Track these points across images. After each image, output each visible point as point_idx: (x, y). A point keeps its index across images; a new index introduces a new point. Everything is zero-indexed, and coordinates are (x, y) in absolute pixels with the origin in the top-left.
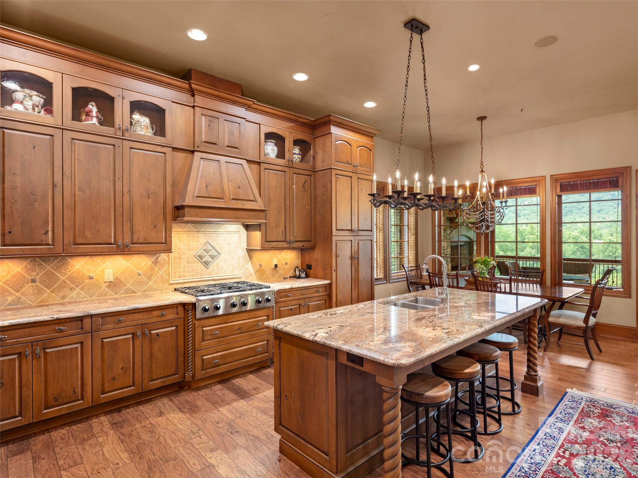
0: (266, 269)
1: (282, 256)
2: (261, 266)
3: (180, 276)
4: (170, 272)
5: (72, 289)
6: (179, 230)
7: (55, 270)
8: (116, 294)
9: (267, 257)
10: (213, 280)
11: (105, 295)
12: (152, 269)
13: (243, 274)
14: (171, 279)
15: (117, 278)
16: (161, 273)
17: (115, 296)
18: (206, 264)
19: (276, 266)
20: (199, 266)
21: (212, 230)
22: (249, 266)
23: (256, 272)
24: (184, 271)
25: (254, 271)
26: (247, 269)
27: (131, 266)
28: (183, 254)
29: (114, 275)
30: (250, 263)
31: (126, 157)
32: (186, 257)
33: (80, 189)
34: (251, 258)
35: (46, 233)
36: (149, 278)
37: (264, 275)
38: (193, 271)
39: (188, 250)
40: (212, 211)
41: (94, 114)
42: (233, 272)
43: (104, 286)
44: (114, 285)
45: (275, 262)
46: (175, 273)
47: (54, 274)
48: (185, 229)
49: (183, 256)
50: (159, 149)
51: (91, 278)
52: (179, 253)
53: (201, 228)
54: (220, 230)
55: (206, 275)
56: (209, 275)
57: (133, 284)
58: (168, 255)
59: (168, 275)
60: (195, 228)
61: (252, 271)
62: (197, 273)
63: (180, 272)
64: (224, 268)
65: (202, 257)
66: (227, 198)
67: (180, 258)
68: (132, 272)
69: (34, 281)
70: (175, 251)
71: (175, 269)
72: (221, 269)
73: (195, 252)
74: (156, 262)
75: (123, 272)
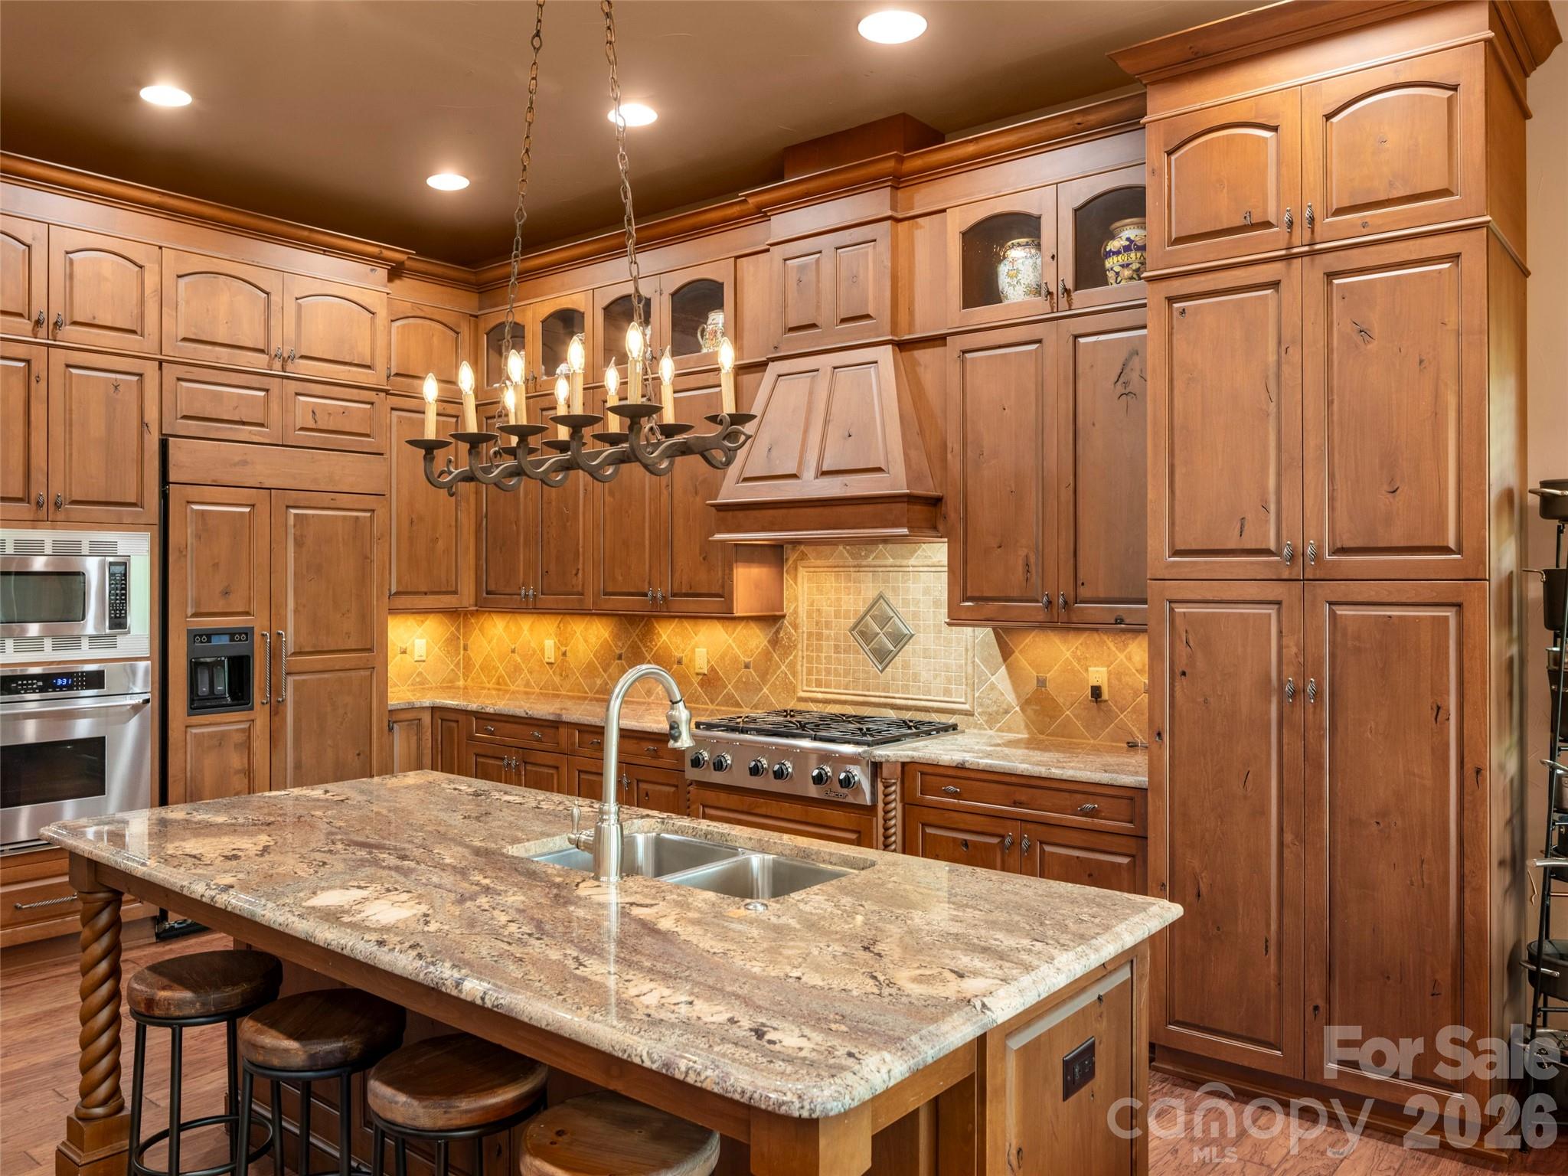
0: (1060, 700)
1: (1129, 659)
2: (1042, 682)
3: (819, 684)
4: (799, 667)
6: (819, 562)
7: (641, 641)
8: (712, 702)
9: (1068, 654)
11: (697, 701)
12: (767, 656)
13: (981, 705)
14: (800, 687)
15: (712, 669)
16: (783, 667)
17: (711, 707)
19: (1096, 690)
20: (862, 661)
21: (891, 561)
22: (1000, 678)
23: (1025, 704)
24: (828, 672)
25: (1018, 697)
26: (993, 687)
27: (733, 645)
29: (708, 662)
30: (1003, 669)
32: (832, 633)
34: (1006, 653)
36: (764, 676)
37: (1053, 718)
38: (847, 673)
39: (837, 615)
42: (946, 692)
43: (695, 680)
44: (708, 680)
45: (1098, 675)
46: (809, 672)
47: (639, 648)
48: (831, 562)
49: (825, 632)
51: (680, 661)
52: (817, 623)
53: (866, 557)
54: (912, 561)
55: (878, 690)
56: (884, 691)
57: (736, 687)
58: (795, 627)
59: (794, 674)
60: (854, 556)
61: (1010, 698)
62: (856, 680)
63: (818, 672)
64: (924, 675)
65: (866, 636)
66: (809, 473)
67: (819, 636)
68: (735, 659)
69: (620, 657)
70: (809, 616)
71: (810, 662)
72: (916, 677)
73: (852, 621)
74: (775, 642)
75: (722, 658)
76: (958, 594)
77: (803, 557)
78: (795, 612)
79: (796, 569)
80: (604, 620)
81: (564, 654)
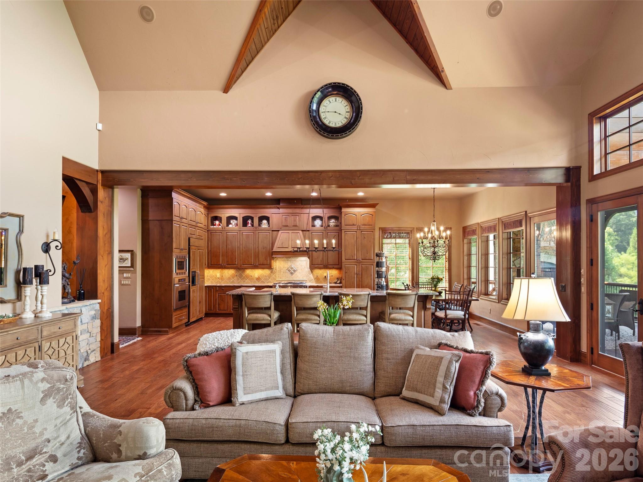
0: (320, 278)
1: (328, 272)
2: (317, 276)
3: (280, 278)
4: (277, 275)
5: (246, 279)
6: (280, 260)
7: (242, 273)
8: (259, 282)
9: (321, 272)
10: (294, 281)
12: (270, 274)
13: (308, 279)
14: (277, 279)
15: (259, 277)
16: (273, 276)
18: (292, 273)
19: (325, 276)
20: (288, 274)
21: (294, 260)
22: (311, 276)
23: (315, 279)
24: (282, 276)
26: (310, 277)
27: (263, 273)
28: (282, 269)
30: (312, 275)
31: (257, 236)
33: (244, 248)
34: (312, 272)
35: (236, 261)
36: (269, 278)
37: (319, 280)
38: (285, 276)
39: (284, 268)
40: (283, 253)
41: (250, 223)
42: (303, 278)
43: (255, 279)
44: (258, 279)
46: (279, 276)
50: (267, 231)
51: (251, 276)
52: (280, 269)
53: (289, 259)
54: (297, 260)
56: (292, 278)
57: (264, 280)
58: (276, 270)
59: (276, 277)
60: (287, 259)
61: (313, 278)
62: (287, 277)
63: (280, 276)
64: (299, 276)
65: (289, 271)
66: (290, 247)
67: (280, 271)
68: (264, 275)
69: (237, 276)
70: (278, 268)
71: (279, 275)
72: (298, 276)
73: (286, 269)
74: (272, 272)
75: (261, 275)
76: (311, 264)
77: (277, 259)
78: (276, 267)
79: (276, 261)
80: (233, 269)
81: (222, 276)
